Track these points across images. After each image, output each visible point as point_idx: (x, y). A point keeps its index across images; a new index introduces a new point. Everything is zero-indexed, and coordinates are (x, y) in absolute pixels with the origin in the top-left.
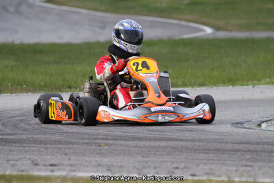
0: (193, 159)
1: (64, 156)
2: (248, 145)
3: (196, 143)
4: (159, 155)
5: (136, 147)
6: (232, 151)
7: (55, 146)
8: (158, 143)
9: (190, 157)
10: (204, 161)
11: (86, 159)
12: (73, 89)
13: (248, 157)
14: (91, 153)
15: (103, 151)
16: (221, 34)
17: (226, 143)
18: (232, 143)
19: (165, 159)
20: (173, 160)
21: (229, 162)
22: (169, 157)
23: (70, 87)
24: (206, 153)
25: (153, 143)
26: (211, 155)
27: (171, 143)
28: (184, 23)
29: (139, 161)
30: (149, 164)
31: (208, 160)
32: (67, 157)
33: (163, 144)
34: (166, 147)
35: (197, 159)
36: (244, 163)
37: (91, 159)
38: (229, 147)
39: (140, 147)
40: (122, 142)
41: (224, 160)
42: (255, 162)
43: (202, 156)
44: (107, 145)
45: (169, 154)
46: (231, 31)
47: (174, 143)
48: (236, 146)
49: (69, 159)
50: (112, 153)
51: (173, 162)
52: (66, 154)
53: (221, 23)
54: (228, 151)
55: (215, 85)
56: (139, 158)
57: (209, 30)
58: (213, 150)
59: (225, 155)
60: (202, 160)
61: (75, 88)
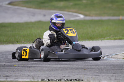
1: (12, 72)
2: (98, 66)
3: (74, 66)
4: (56, 71)
5: (46, 67)
6: (90, 69)
7: (9, 68)
8: (56, 66)
9: (71, 72)
10: (77, 74)
11: (23, 73)
12: (19, 43)
13: (97, 71)
14: (26, 71)
15: (31, 70)
16: (88, 18)
17: (88, 65)
18: (90, 65)
19: (59, 73)
20: (63, 73)
21: (89, 74)
22: (61, 72)
23: (17, 42)
24: (78, 70)
25: (54, 66)
26: (80, 71)
28: (71, 13)
29: (47, 74)
30: (51, 75)
31: (79, 73)
32: (14, 72)
34: (60, 67)
35: (74, 73)
36: (95, 74)
37: (25, 73)
38: (89, 67)
39: (48, 68)
41: (86, 73)
42: (100, 73)
43: (76, 71)
45: (61, 70)
46: (92, 16)
47: (64, 66)
48: (92, 67)
49: (15, 74)
50: (35, 70)
51: (63, 74)
52: (14, 71)
53: (87, 13)
54: (88, 69)
55: (84, 40)
56: (47, 72)
57: (82, 16)
58: (82, 69)
59: (87, 71)
60: (76, 73)
61: (20, 42)
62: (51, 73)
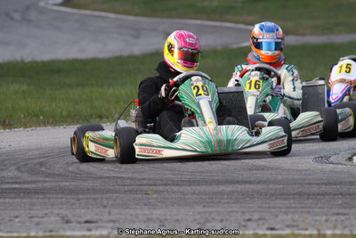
0: (270, 207)
1: (102, 209)
2: (339, 187)
3: (271, 186)
4: (225, 203)
5: (194, 193)
6: (318, 194)
7: (89, 196)
8: (221, 188)
9: (264, 205)
10: (283, 210)
11: (132, 212)
12: (105, 120)
13: (340, 202)
14: (137, 204)
15: (151, 201)
17: (310, 184)
18: (317, 184)
19: (233, 209)
20: (244, 210)
21: (316, 210)
22: (238, 205)
23: (100, 117)
24: (285, 199)
25: (215, 188)
26: (292, 201)
27: (239, 187)
29: (200, 213)
30: (212, 216)
31: (288, 208)
32: (107, 210)
33: (229, 188)
34: (233, 192)
35: (274, 208)
36: (336, 210)
37: (139, 212)
38: (315, 189)
39: (199, 193)
40: (176, 188)
41: (309, 207)
43: (280, 202)
44: (156, 192)
45: (238, 201)
46: (303, 35)
47: (243, 186)
48: (324, 188)
49: (109, 214)
50: (163, 202)
51: (244, 213)
52: (105, 207)
54: (314, 194)
56: (200, 209)
58: (294, 194)
59: (310, 201)
60: (281, 208)
61: (107, 118)
62: (211, 209)
